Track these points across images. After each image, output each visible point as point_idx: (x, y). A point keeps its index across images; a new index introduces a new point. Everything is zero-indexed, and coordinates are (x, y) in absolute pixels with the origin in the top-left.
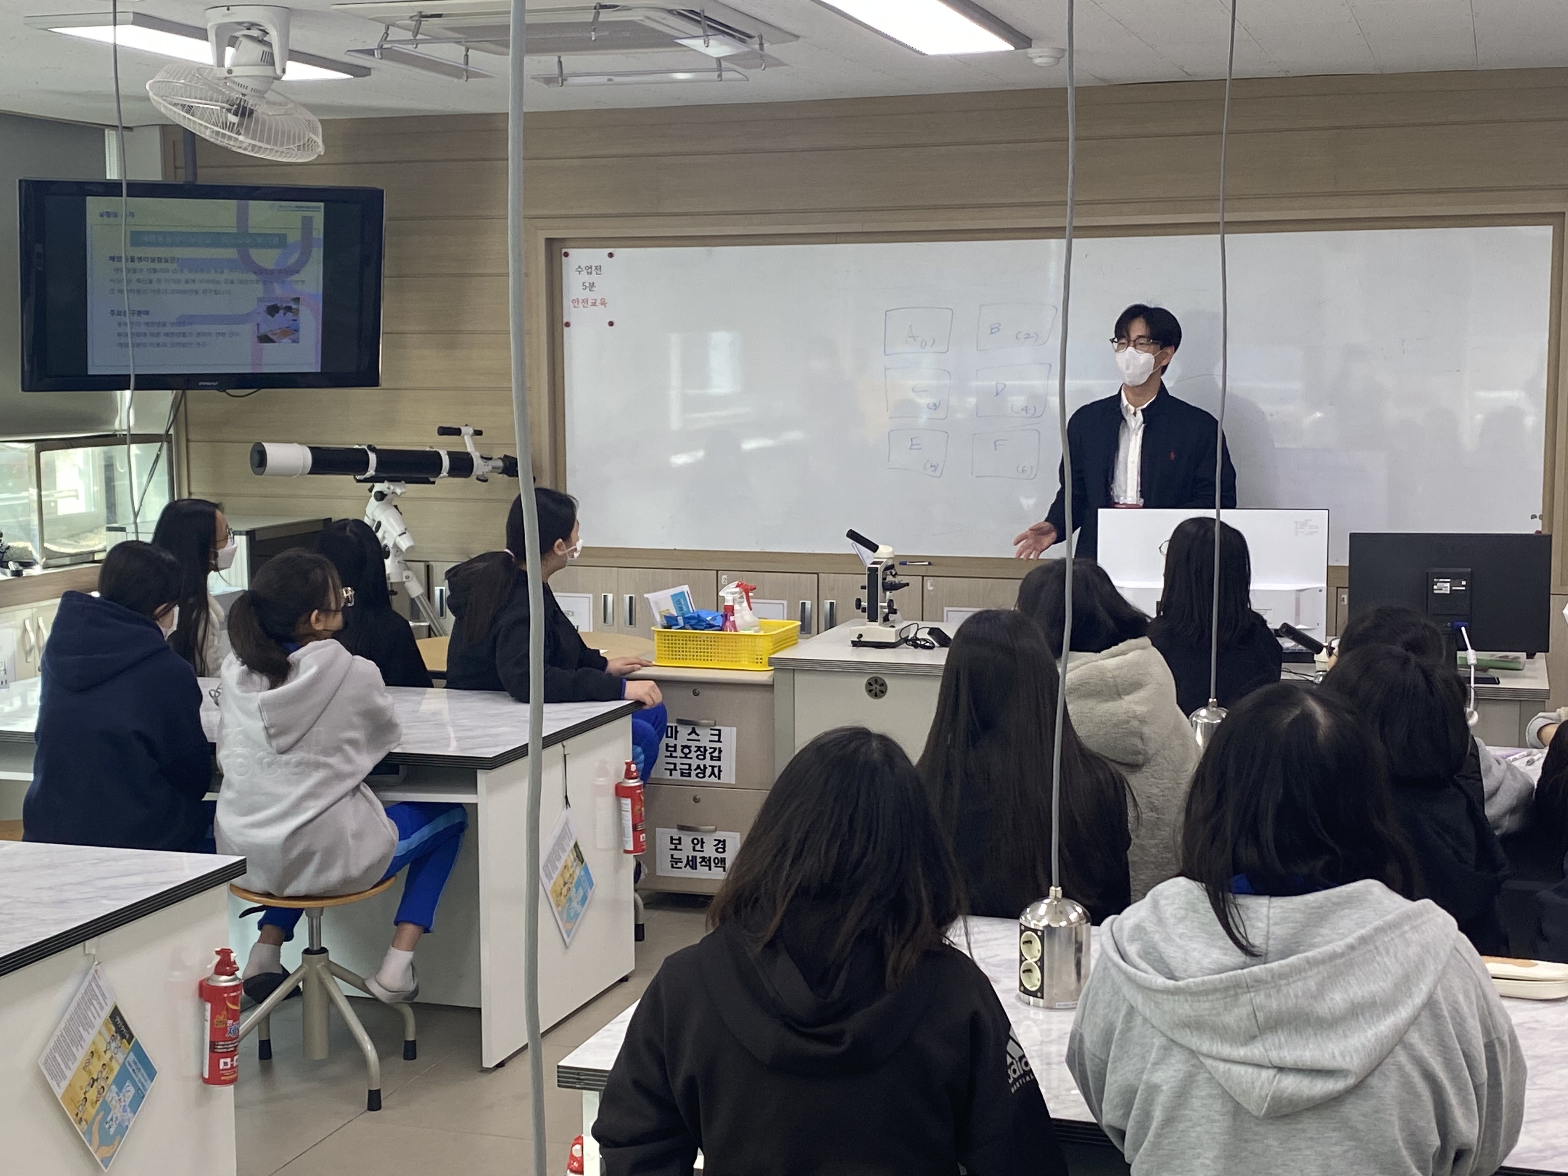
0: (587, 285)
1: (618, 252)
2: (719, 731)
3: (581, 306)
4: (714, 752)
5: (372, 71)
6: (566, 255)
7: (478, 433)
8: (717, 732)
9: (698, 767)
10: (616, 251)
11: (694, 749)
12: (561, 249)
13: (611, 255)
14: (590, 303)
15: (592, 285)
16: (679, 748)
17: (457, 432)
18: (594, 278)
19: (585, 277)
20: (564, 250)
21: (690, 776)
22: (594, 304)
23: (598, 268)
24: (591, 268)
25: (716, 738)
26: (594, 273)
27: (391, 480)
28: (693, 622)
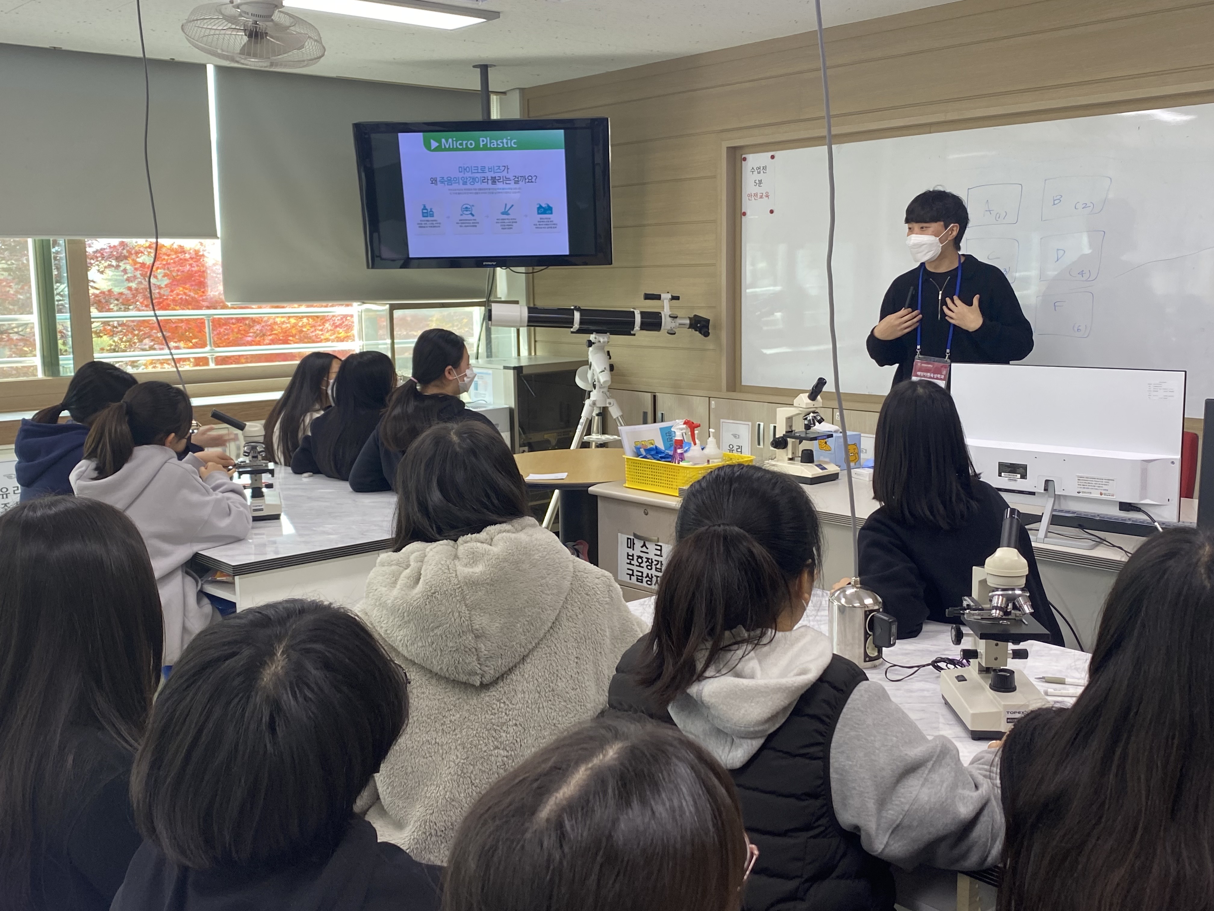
0: (757, 182)
1: (778, 154)
2: (661, 546)
3: (753, 198)
4: (657, 564)
5: (501, 15)
6: (745, 159)
7: (675, 298)
8: (659, 548)
9: (648, 576)
10: (777, 154)
11: (645, 560)
12: (742, 155)
13: (773, 157)
14: (759, 197)
15: (760, 182)
16: (635, 558)
17: (658, 297)
18: (761, 176)
19: (756, 177)
20: (743, 156)
21: (642, 582)
22: (761, 197)
23: (765, 168)
24: (760, 168)
25: (659, 553)
26: (762, 172)
27: (598, 332)
28: (653, 453)
